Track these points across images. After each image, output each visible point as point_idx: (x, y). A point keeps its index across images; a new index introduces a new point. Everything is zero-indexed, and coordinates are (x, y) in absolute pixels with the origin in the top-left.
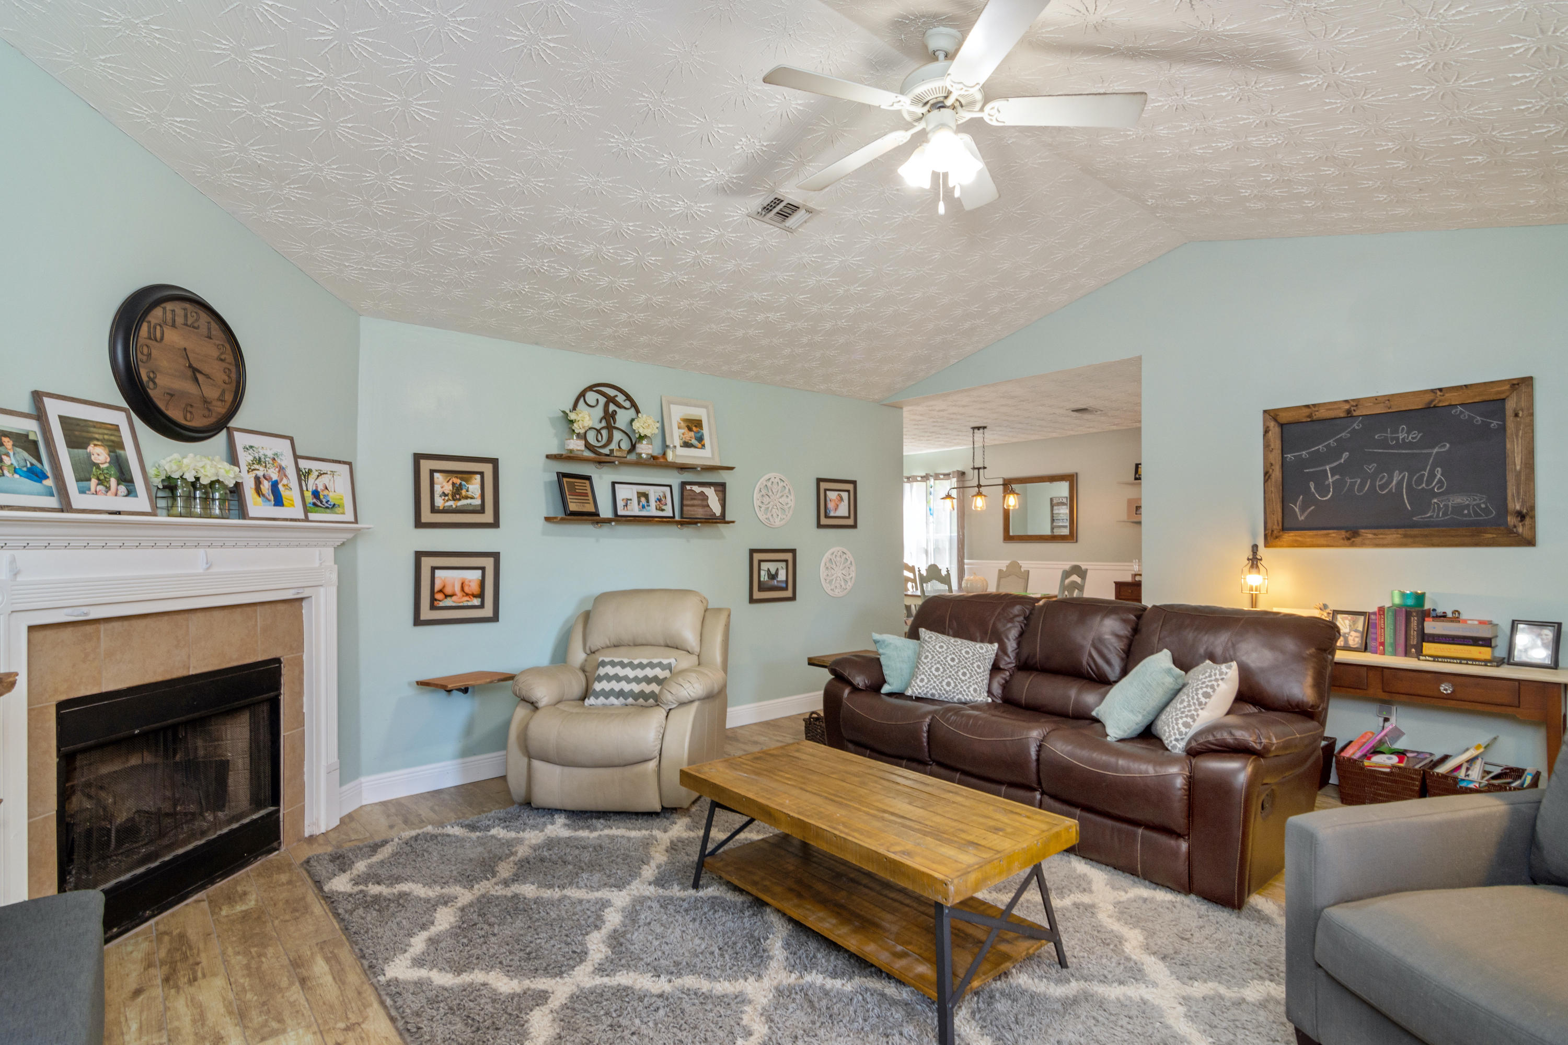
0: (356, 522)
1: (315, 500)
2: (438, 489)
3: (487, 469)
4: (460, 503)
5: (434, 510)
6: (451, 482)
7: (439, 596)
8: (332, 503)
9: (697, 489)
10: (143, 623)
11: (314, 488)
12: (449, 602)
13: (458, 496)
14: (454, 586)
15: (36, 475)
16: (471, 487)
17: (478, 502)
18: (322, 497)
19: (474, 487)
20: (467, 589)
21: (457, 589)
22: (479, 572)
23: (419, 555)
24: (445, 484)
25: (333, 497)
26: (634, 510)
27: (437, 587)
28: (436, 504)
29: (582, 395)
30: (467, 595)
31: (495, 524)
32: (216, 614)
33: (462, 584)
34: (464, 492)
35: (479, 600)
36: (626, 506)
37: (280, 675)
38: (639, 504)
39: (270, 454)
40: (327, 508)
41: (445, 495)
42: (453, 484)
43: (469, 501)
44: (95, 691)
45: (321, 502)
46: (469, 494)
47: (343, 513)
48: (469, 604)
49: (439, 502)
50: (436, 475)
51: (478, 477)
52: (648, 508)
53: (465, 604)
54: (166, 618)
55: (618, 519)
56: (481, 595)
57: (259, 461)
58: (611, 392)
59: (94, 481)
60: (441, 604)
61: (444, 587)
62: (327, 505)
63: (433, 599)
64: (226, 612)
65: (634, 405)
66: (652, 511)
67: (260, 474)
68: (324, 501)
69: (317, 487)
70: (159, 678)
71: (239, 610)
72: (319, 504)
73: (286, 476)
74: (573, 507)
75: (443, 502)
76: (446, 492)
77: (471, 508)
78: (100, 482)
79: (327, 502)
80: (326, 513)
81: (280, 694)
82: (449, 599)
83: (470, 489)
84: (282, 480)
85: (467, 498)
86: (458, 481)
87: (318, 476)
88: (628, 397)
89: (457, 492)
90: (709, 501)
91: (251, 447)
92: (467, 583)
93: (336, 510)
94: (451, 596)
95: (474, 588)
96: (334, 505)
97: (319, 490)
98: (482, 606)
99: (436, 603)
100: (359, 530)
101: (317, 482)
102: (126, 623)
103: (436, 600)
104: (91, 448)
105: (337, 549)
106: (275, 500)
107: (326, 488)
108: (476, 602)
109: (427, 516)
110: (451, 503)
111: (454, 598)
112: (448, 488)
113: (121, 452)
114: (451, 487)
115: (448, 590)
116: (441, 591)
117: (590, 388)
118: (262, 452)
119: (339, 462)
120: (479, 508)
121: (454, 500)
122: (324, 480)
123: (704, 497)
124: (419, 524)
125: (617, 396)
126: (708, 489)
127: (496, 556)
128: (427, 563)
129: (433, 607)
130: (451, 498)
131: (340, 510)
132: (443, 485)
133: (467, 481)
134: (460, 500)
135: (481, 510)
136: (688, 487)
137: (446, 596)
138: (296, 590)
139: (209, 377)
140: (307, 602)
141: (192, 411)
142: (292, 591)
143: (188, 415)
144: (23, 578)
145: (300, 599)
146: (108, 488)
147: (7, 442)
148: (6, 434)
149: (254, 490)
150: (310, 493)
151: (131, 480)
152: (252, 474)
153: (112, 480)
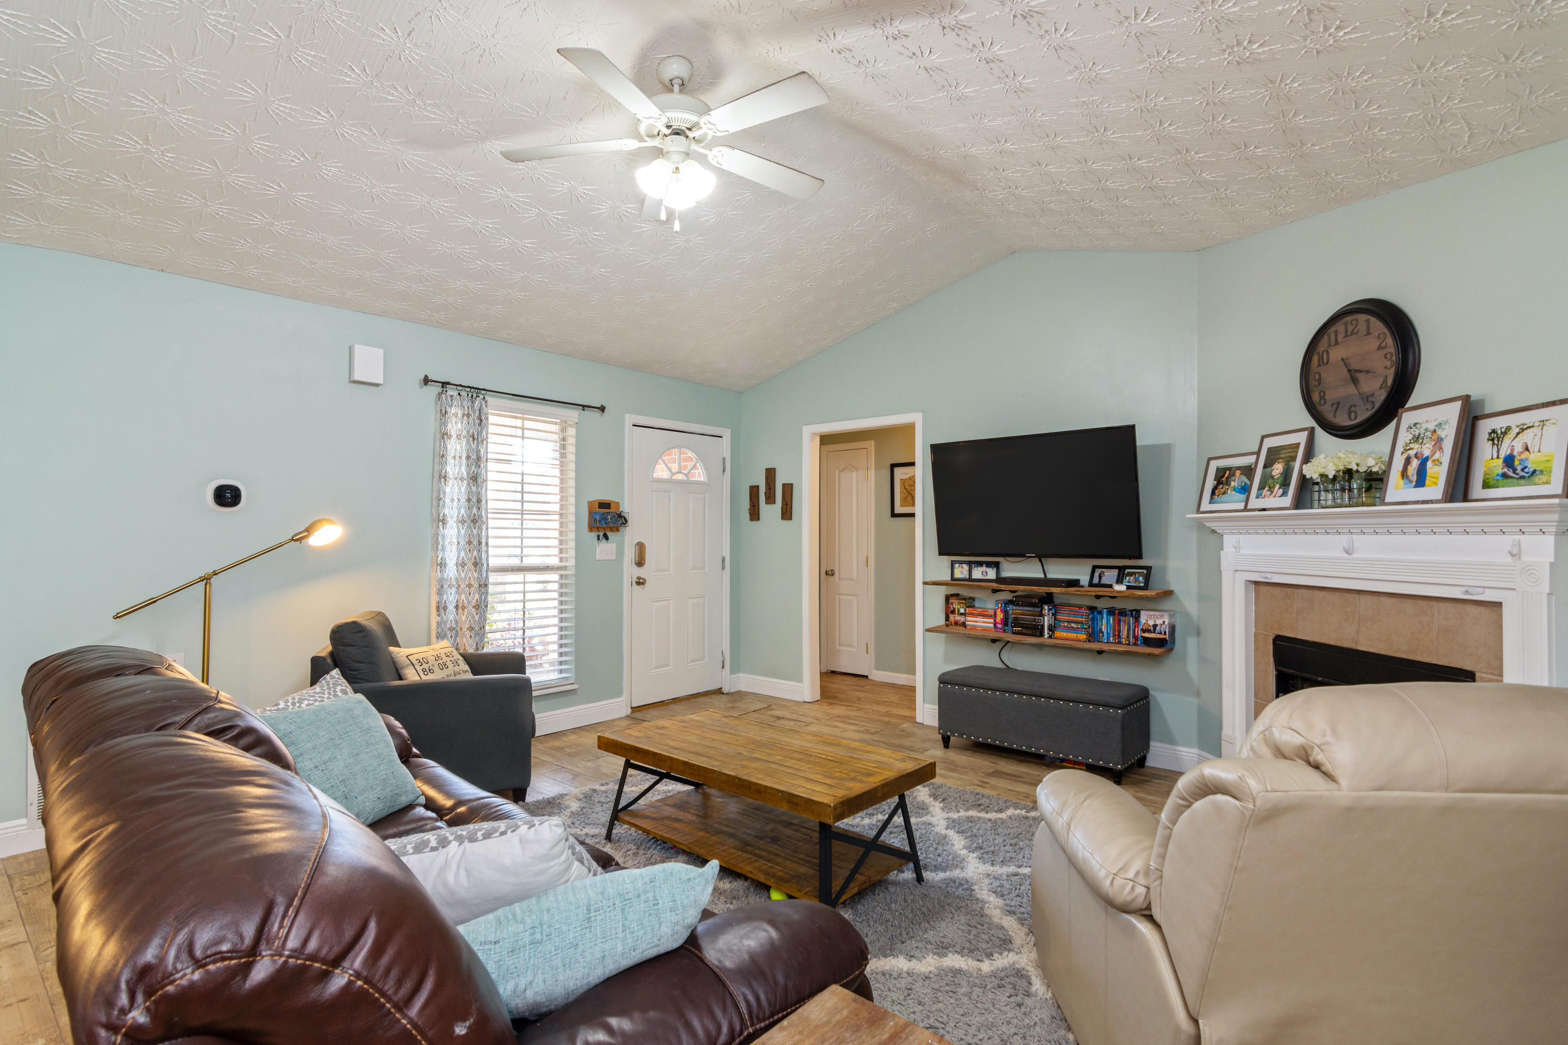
1: (1505, 470)
8: (1531, 470)
11: (1508, 453)
15: (1242, 490)
18: (1517, 463)
25: (1533, 460)
32: (1384, 599)
39: (1431, 426)
40: (1522, 477)
44: (1292, 635)
45: (1514, 470)
47: (1548, 483)
57: (1417, 438)
59: (1267, 488)
62: (1522, 474)
64: (1394, 600)
67: (1413, 452)
68: (1519, 468)
69: (1512, 450)
70: (1333, 643)
71: (1410, 601)
72: (1511, 473)
73: (1440, 449)
78: (1270, 488)
79: (1523, 470)
80: (1518, 485)
84: (1433, 454)
87: (1518, 434)
91: (1415, 425)
93: (1536, 479)
96: (1534, 471)
97: (1515, 453)
101: (1513, 443)
102: (1310, 591)
104: (1276, 465)
106: (1417, 481)
107: (1527, 449)
119: (1553, 403)
122: (1527, 437)
131: (1544, 478)
138: (1464, 589)
139: (1368, 372)
140: (1505, 610)
141: (1356, 409)
142: (1459, 589)
143: (1353, 415)
144: (1242, 552)
145: (1499, 605)
146: (1272, 492)
147: (1238, 472)
148: (1238, 468)
149: (1399, 474)
150: (1500, 461)
151: (1289, 485)
152: (1405, 456)
153: (1278, 486)
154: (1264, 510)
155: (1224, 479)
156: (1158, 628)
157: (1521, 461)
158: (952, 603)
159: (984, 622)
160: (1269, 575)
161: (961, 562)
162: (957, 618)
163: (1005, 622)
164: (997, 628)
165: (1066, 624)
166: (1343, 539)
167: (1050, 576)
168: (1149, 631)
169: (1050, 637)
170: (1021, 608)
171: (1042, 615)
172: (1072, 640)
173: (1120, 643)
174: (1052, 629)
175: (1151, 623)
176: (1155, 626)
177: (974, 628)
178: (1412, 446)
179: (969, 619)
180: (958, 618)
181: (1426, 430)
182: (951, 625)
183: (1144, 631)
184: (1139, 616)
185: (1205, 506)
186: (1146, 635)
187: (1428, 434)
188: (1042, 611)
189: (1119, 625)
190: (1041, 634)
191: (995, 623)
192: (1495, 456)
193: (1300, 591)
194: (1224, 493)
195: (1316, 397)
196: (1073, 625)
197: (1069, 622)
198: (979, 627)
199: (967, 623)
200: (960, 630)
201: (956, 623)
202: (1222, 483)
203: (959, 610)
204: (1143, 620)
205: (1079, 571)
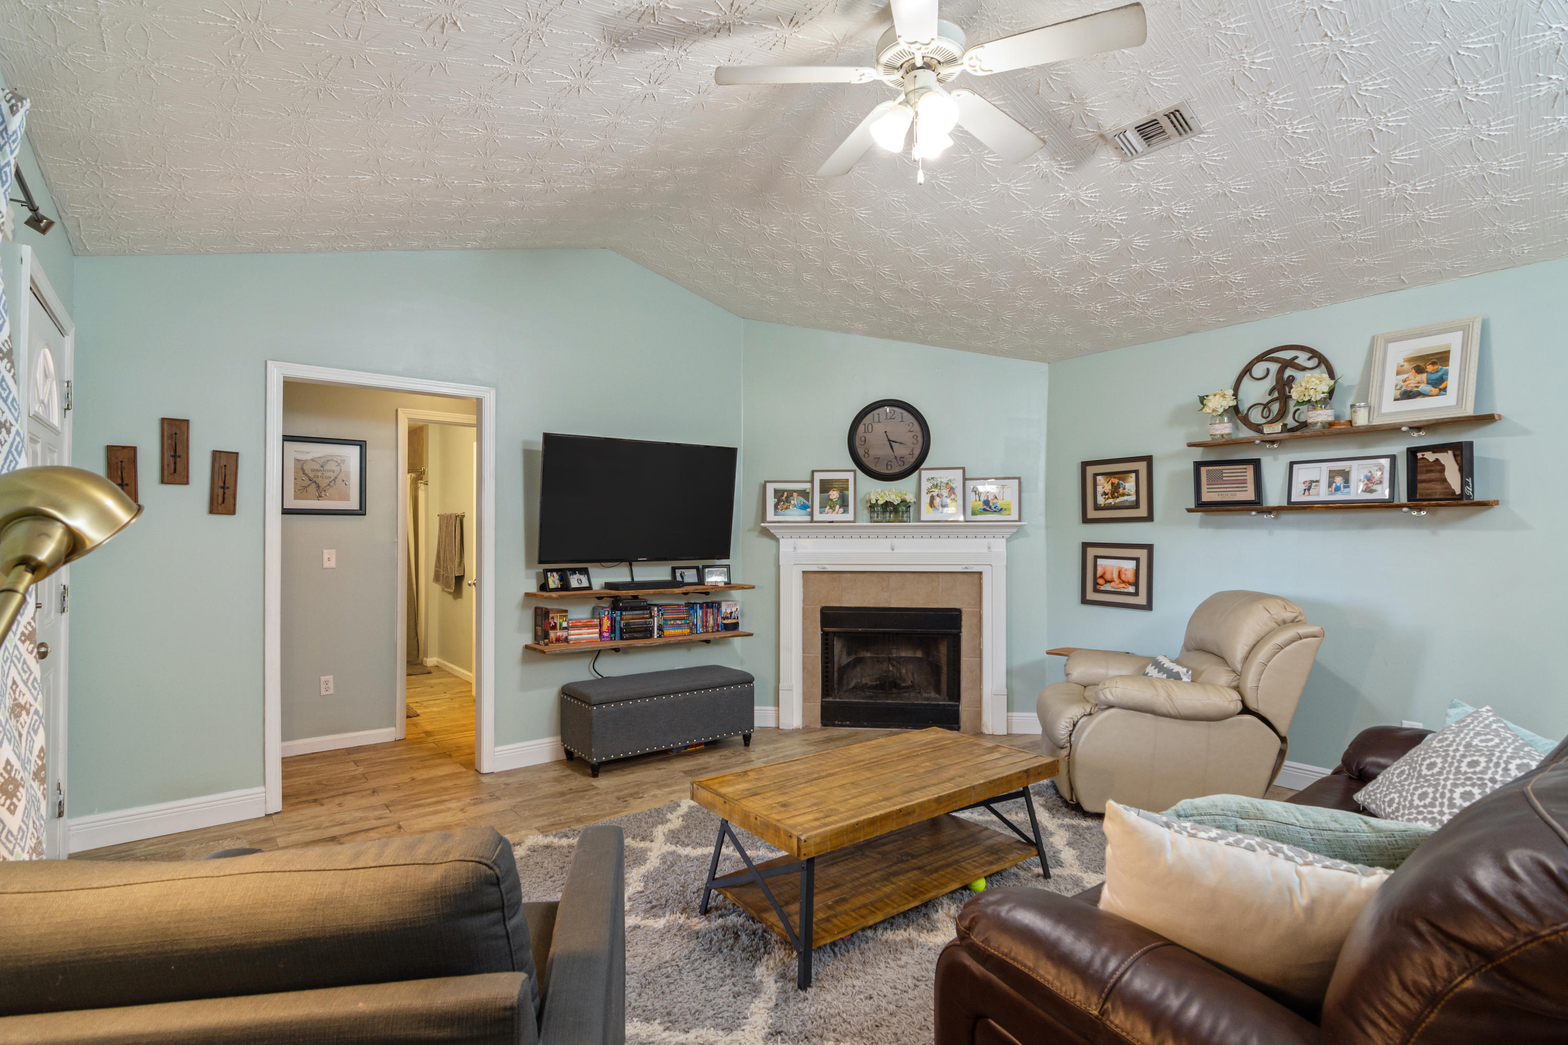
0: (1020, 520)
1: (985, 507)
2: (1100, 489)
3: (1142, 467)
4: (1118, 500)
5: (1097, 508)
6: (1110, 482)
7: (1101, 581)
8: (1000, 508)
9: (1430, 456)
10: (863, 576)
11: (985, 499)
12: (1108, 587)
13: (1116, 494)
14: (1112, 574)
15: (804, 507)
16: (1127, 485)
17: (1133, 498)
18: (991, 504)
19: (1129, 485)
20: (1123, 577)
21: (1115, 576)
22: (1134, 562)
23: (1085, 546)
24: (1105, 484)
25: (1001, 504)
26: (1322, 494)
27: (1099, 573)
28: (1098, 503)
29: (1248, 370)
30: (1124, 582)
31: (1150, 518)
32: (908, 575)
33: (1119, 572)
34: (1121, 491)
35: (1134, 588)
36: (1309, 490)
37: (961, 620)
38: (1330, 486)
39: (945, 480)
40: (995, 511)
41: (1105, 494)
42: (1113, 484)
43: (1125, 498)
44: (838, 605)
45: (990, 508)
46: (1126, 491)
47: (1009, 515)
48: (1126, 590)
49: (1101, 500)
50: (1099, 478)
51: (1133, 475)
52: (1346, 490)
53: (1122, 590)
54: (876, 575)
55: (1293, 507)
56: (1136, 584)
57: (936, 486)
58: (1287, 355)
59: (828, 507)
60: (1102, 588)
61: (1104, 573)
62: (995, 509)
63: (1096, 584)
65: (1322, 361)
66: (1356, 492)
67: (935, 494)
68: (993, 507)
69: (988, 497)
70: (872, 606)
71: (925, 575)
72: (988, 509)
73: (954, 493)
74: (1206, 497)
75: (1103, 500)
76: (1107, 491)
77: (1127, 504)
78: (831, 508)
79: (996, 507)
81: (960, 632)
82: (1108, 584)
83: (1126, 487)
84: (950, 496)
85: (1123, 495)
86: (1116, 481)
88: (1314, 354)
89: (1115, 491)
90: (1446, 473)
91: (932, 478)
92: (1123, 571)
93: (1003, 512)
94: (1110, 582)
95: (1130, 576)
96: (1002, 509)
97: (989, 499)
98: (1136, 594)
99: (1098, 587)
100: (1021, 526)
102: (854, 575)
103: (1098, 584)
104: (831, 492)
105: (1008, 540)
107: (996, 498)
108: (1131, 589)
109: (1092, 514)
110: (1110, 501)
111: (1113, 584)
112: (1108, 488)
113: (846, 492)
114: (1110, 487)
115: (1108, 577)
116: (1102, 577)
117: (1261, 358)
118: (939, 480)
119: (1009, 478)
120: (1135, 504)
121: (1113, 498)
122: (995, 492)
123: (1439, 467)
124: (1086, 520)
125: (1296, 357)
126: (1444, 454)
127: (1149, 548)
128: (1091, 552)
129: (1096, 590)
130: (1110, 496)
131: (1007, 512)
132: (1104, 485)
133: (1124, 480)
134: (1118, 497)
135: (1136, 505)
136: (1419, 455)
137: (1107, 582)
138: (964, 566)
139: (902, 443)
140: (984, 576)
141: (892, 464)
142: (961, 566)
143: (889, 467)
144: (799, 551)
145: (981, 573)
146: (834, 510)
147: (795, 495)
148: (795, 491)
149: (928, 505)
150: (981, 503)
151: (847, 506)
152: (930, 495)
153: (838, 507)
154: (832, 522)
155: (784, 498)
156: (733, 614)
157: (993, 504)
158: (553, 618)
159: (589, 634)
160: (826, 566)
161: (552, 571)
162: (558, 634)
163: (612, 629)
164: (604, 637)
165: (672, 622)
166: (888, 542)
167: (636, 579)
168: (727, 618)
169: (660, 637)
170: (631, 613)
171: (652, 617)
172: (679, 636)
173: (707, 632)
174: (660, 629)
175: (729, 611)
176: (731, 613)
177: (577, 642)
178: (933, 490)
179: (572, 632)
180: (560, 633)
181: (941, 482)
182: (552, 642)
183: (724, 618)
184: (720, 607)
185: (770, 515)
186: (726, 622)
187: (944, 485)
188: (651, 613)
189: (706, 616)
190: (651, 636)
191: (601, 633)
192: (978, 499)
193: (844, 575)
194: (787, 508)
195: (861, 452)
196: (678, 622)
197: (675, 619)
198: (583, 639)
199: (570, 637)
200: (562, 647)
201: (558, 640)
202: (783, 501)
203: (561, 625)
204: (723, 609)
205: (659, 572)
